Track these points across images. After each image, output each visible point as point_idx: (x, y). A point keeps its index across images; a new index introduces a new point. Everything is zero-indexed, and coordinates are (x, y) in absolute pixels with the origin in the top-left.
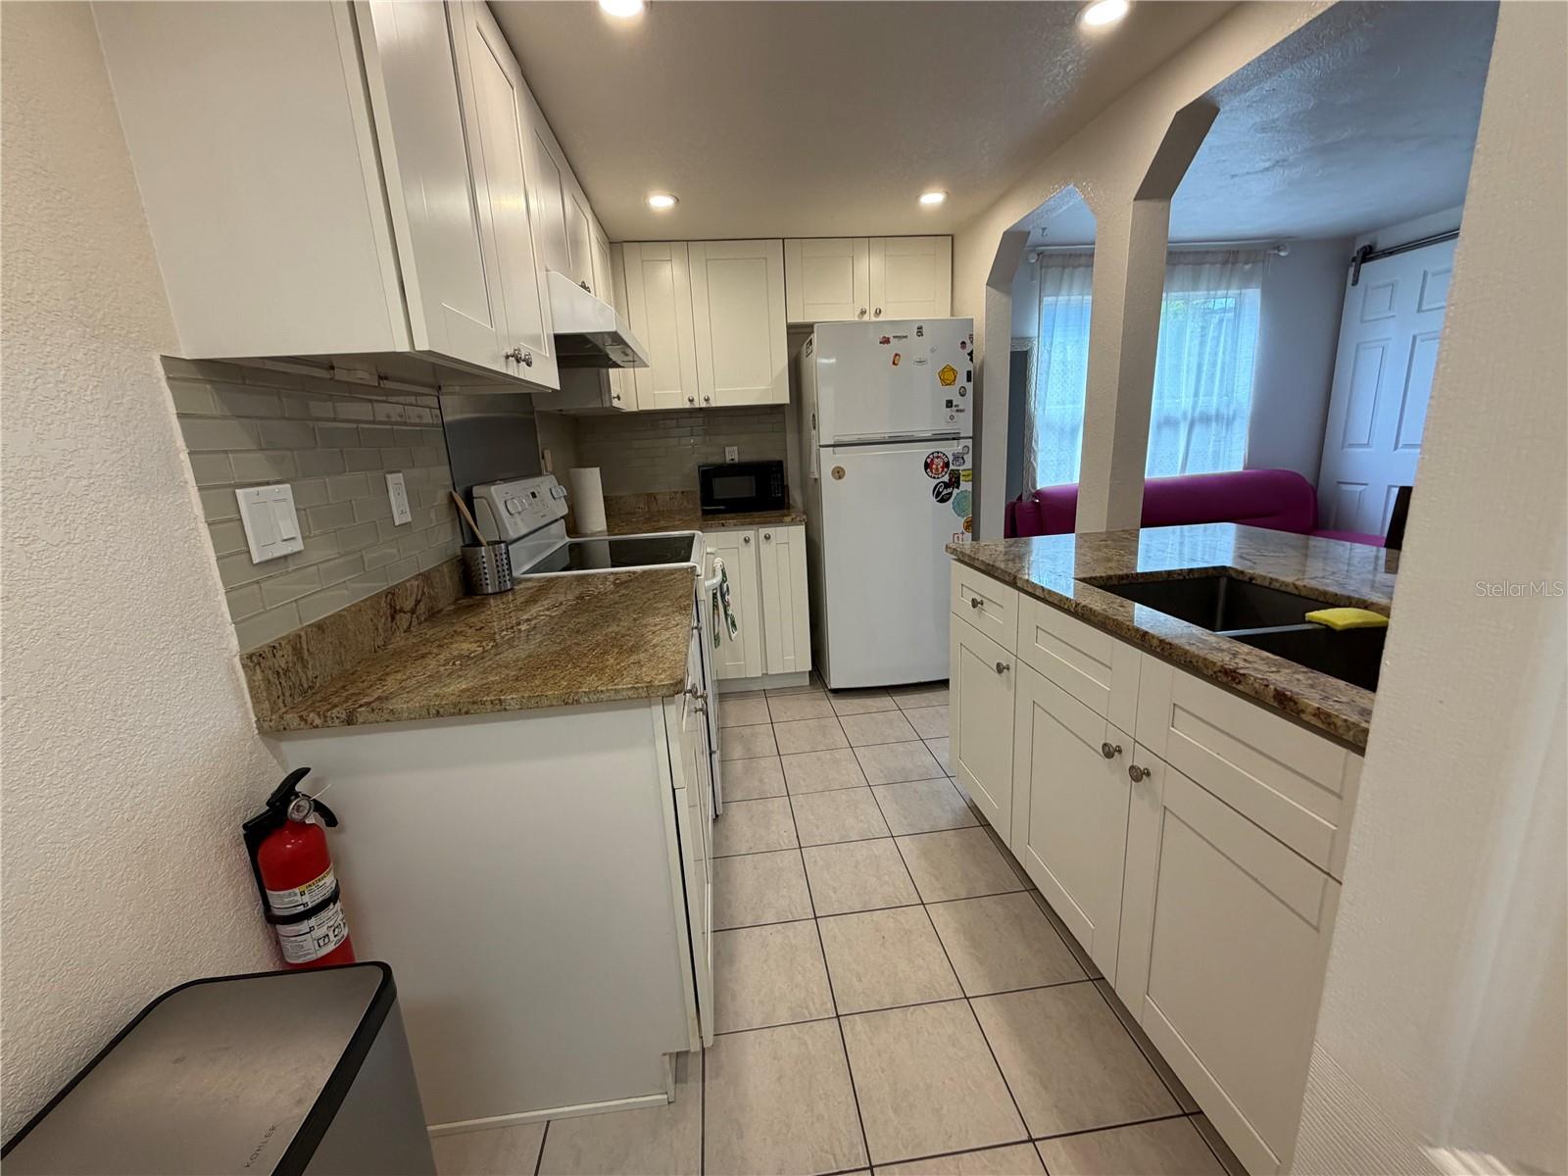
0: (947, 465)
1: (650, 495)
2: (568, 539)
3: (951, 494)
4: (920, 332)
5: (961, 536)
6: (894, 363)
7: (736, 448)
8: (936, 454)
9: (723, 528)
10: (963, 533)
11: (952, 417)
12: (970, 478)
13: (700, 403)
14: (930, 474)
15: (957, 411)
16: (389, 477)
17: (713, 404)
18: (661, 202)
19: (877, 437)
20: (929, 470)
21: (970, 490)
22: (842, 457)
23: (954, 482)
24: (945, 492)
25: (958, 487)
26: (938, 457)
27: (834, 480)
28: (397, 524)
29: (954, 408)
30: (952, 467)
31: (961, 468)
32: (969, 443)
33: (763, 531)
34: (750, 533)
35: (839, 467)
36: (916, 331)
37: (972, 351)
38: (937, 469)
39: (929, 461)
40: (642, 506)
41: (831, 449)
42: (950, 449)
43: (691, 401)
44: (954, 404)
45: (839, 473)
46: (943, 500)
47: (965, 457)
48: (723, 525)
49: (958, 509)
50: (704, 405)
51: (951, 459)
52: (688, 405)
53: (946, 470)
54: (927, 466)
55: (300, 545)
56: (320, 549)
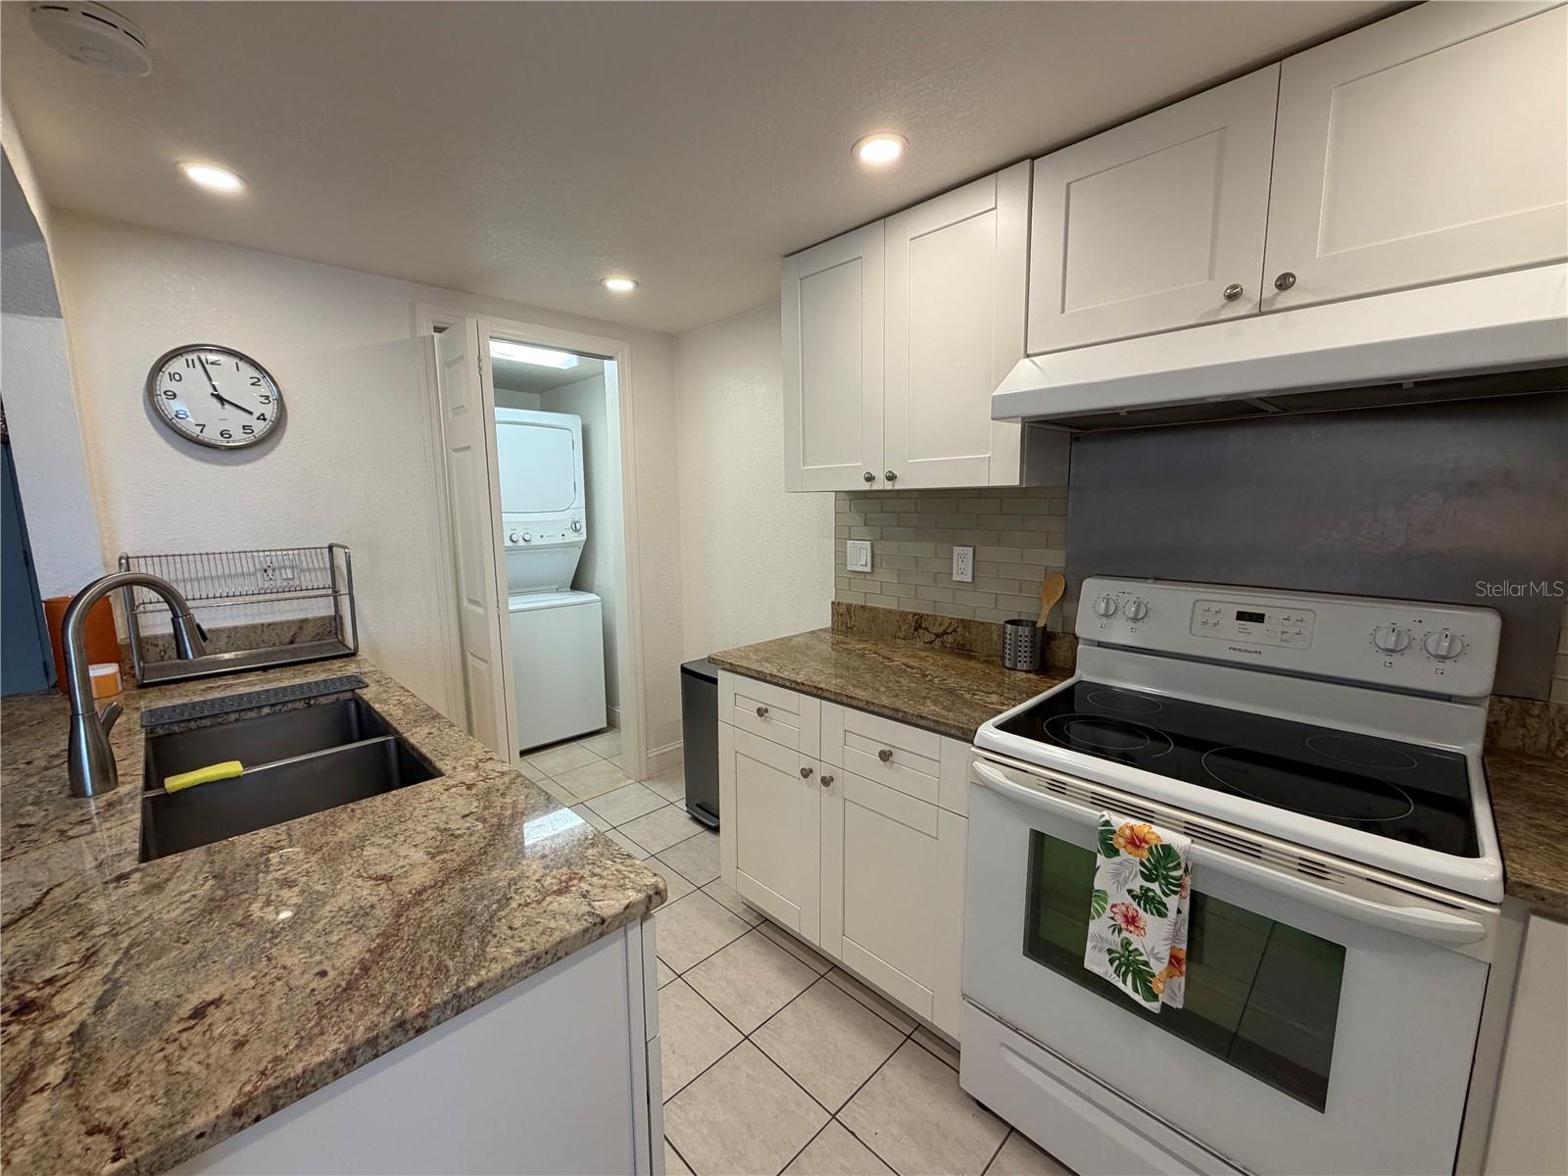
28: (954, 579)
55: (868, 569)
56: (885, 575)
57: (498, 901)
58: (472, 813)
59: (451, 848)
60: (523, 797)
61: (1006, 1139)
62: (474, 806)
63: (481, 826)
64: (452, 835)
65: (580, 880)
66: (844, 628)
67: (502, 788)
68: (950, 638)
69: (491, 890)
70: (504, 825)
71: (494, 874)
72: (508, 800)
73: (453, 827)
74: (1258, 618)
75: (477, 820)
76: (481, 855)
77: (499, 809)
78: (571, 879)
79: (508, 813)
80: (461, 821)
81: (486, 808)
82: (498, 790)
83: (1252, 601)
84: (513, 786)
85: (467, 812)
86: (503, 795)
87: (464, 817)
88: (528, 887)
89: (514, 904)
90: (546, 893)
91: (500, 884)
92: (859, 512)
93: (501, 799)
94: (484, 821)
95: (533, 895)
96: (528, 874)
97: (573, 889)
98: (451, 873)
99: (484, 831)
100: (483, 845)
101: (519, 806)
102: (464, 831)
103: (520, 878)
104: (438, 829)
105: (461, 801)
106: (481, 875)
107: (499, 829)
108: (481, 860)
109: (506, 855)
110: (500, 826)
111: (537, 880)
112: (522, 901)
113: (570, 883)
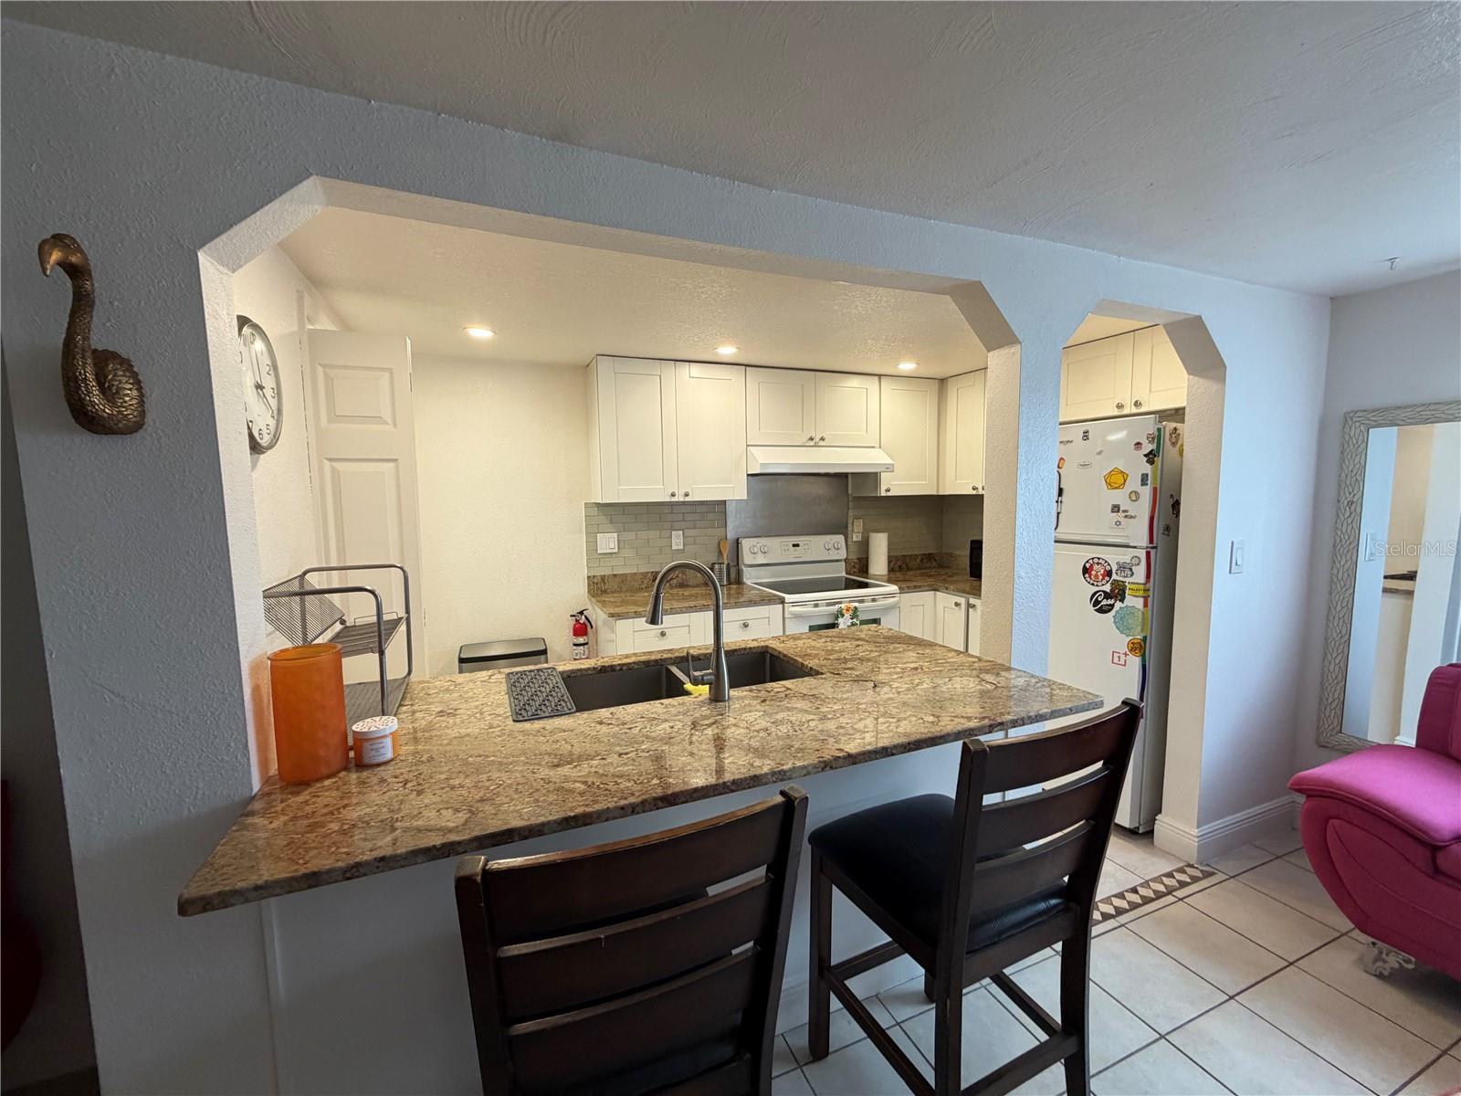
0: (1109, 574)
2: (844, 574)
3: (1112, 606)
4: (1086, 433)
5: (1123, 657)
8: (1096, 561)
10: (1126, 654)
12: (1142, 593)
14: (1088, 579)
15: (1126, 517)
16: (673, 532)
20: (1087, 575)
23: (1118, 593)
24: (1104, 602)
25: (1122, 600)
26: (1098, 564)
28: (674, 547)
29: (1121, 513)
30: (1114, 577)
31: (1127, 580)
32: (1140, 554)
33: (972, 600)
36: (1082, 435)
37: (1151, 453)
38: (1096, 576)
39: (1088, 565)
42: (1114, 558)
43: (975, 489)
44: (1121, 509)
46: (1101, 611)
47: (1135, 569)
49: (1122, 626)
51: (1114, 568)
52: (973, 492)
53: (1107, 578)
54: (1086, 571)
55: (616, 550)
56: (627, 553)
66: (599, 592)
68: (675, 581)
74: (798, 545)
83: (795, 540)
92: (605, 515)
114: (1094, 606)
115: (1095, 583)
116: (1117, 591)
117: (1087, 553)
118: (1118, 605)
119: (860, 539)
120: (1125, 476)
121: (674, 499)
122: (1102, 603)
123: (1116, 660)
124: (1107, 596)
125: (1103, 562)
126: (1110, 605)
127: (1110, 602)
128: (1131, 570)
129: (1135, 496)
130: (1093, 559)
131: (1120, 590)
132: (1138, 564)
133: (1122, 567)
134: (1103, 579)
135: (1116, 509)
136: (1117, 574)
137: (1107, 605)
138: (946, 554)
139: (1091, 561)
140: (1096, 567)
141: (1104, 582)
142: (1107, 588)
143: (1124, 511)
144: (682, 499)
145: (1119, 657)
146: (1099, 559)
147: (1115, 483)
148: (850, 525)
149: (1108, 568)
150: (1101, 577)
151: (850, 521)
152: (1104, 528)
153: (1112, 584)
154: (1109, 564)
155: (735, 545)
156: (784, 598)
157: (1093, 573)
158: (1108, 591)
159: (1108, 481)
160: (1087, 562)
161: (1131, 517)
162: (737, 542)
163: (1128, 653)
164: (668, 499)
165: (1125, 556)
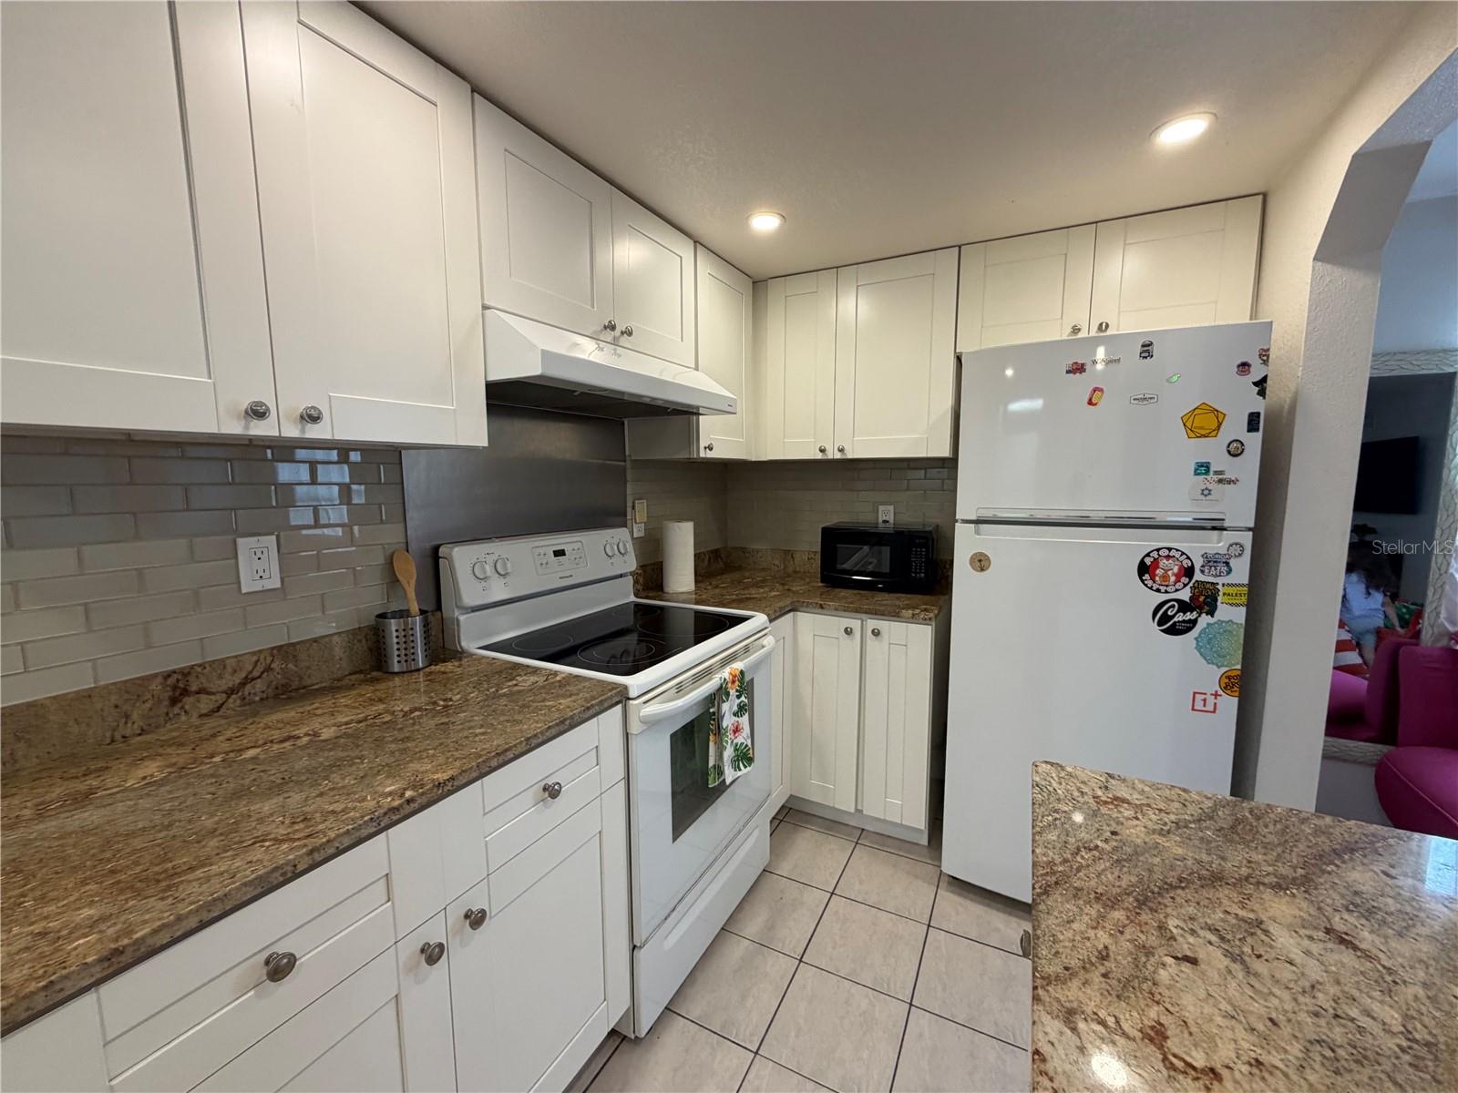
0: (1189, 572)
1: (787, 552)
2: (632, 598)
3: (1194, 622)
4: (1147, 350)
5: (1211, 700)
6: (1090, 403)
7: (891, 508)
8: (1166, 552)
9: (820, 610)
10: (1216, 695)
11: (1206, 492)
12: (1244, 599)
13: (833, 454)
14: (1150, 583)
15: (1220, 481)
16: (240, 541)
17: (850, 456)
18: (765, 223)
19: (1055, 516)
20: (1146, 577)
21: (1242, 621)
22: (988, 541)
23: (1205, 600)
24: (1180, 617)
25: (1211, 613)
26: (1168, 557)
27: (975, 573)
28: (244, 591)
29: (1211, 476)
30: (1198, 576)
31: (1220, 580)
32: (1247, 539)
33: (872, 623)
34: (855, 624)
35: (981, 554)
36: (1139, 349)
37: (1264, 379)
38: (1165, 577)
39: (1148, 561)
40: (777, 562)
41: (973, 525)
42: (1196, 547)
43: (822, 451)
44: (1213, 469)
45: (981, 562)
46: (1173, 631)
47: (1233, 562)
48: (821, 607)
49: (1208, 649)
50: (838, 456)
51: (1198, 563)
52: (819, 456)
53: (1184, 580)
54: (1143, 569)
57: (1186, 827)
58: (1176, 958)
59: (1229, 918)
60: (1075, 926)
61: (676, 1013)
62: (1168, 973)
63: (1172, 923)
64: (1222, 938)
65: (1098, 797)
67: (1096, 977)
68: (259, 686)
69: (1190, 839)
70: (1137, 900)
71: (1180, 851)
72: (1103, 938)
73: (1219, 953)
74: (562, 553)
75: (1173, 938)
76: (1189, 882)
77: (1128, 931)
78: (1106, 803)
79: (1118, 915)
80: (1201, 955)
81: (1149, 952)
82: (1105, 976)
84: (1074, 963)
85: (1186, 967)
86: (1104, 956)
87: (1193, 961)
88: (1151, 820)
89: (1173, 817)
90: (1138, 808)
91: (1178, 838)
93: (1112, 948)
94: (1162, 927)
95: (1150, 813)
96: (1143, 829)
97: (1111, 796)
98: (1234, 885)
99: (1169, 910)
100: (1179, 891)
101: (1093, 913)
102: (1202, 933)
103: (1154, 831)
104: (1248, 970)
105: (1191, 1006)
106: (1196, 859)
107: (1147, 898)
108: (1190, 875)
109: (1157, 860)
110: (1142, 903)
111: (1137, 819)
112: (1163, 814)
113: (1109, 800)
114: (1159, 624)
115: (1163, 589)
116: (1202, 599)
117: (1145, 543)
118: (1204, 620)
119: (642, 534)
120: (1219, 416)
121: (260, 429)
122: (1176, 619)
123: (1199, 705)
124: (1184, 606)
125: (1177, 555)
126: (1190, 621)
127: (1189, 616)
128: (1227, 564)
129: (1235, 450)
130: (1158, 550)
131: (1207, 597)
132: (1240, 555)
133: (1211, 561)
134: (1178, 581)
135: (1203, 468)
136: (1202, 572)
137: (1184, 621)
138: (735, 549)
139: (1155, 554)
140: (1164, 563)
141: (1179, 585)
142: (1185, 595)
143: (1216, 473)
144: (291, 431)
145: (1205, 700)
146: (1170, 549)
147: (1202, 428)
148: (629, 510)
149: (1187, 563)
150: (1173, 579)
151: (629, 504)
152: (1179, 501)
153: (1193, 588)
154: (1188, 558)
155: (429, 562)
156: (626, 688)
157: (1159, 572)
158: (1187, 600)
159: (1189, 424)
160: (1148, 555)
161: (1230, 482)
162: (435, 554)
163: (1220, 692)
164: (234, 428)
165: (1216, 544)
